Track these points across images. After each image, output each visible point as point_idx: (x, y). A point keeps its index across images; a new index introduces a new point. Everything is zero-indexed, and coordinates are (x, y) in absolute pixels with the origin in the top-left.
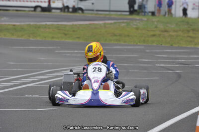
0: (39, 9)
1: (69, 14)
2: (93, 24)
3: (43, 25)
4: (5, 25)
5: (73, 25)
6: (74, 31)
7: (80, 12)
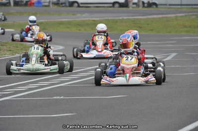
0: (117, 5)
1: (144, 9)
2: (166, 17)
3: (120, 20)
4: (86, 20)
5: (147, 18)
6: (148, 24)
7: (154, 6)
